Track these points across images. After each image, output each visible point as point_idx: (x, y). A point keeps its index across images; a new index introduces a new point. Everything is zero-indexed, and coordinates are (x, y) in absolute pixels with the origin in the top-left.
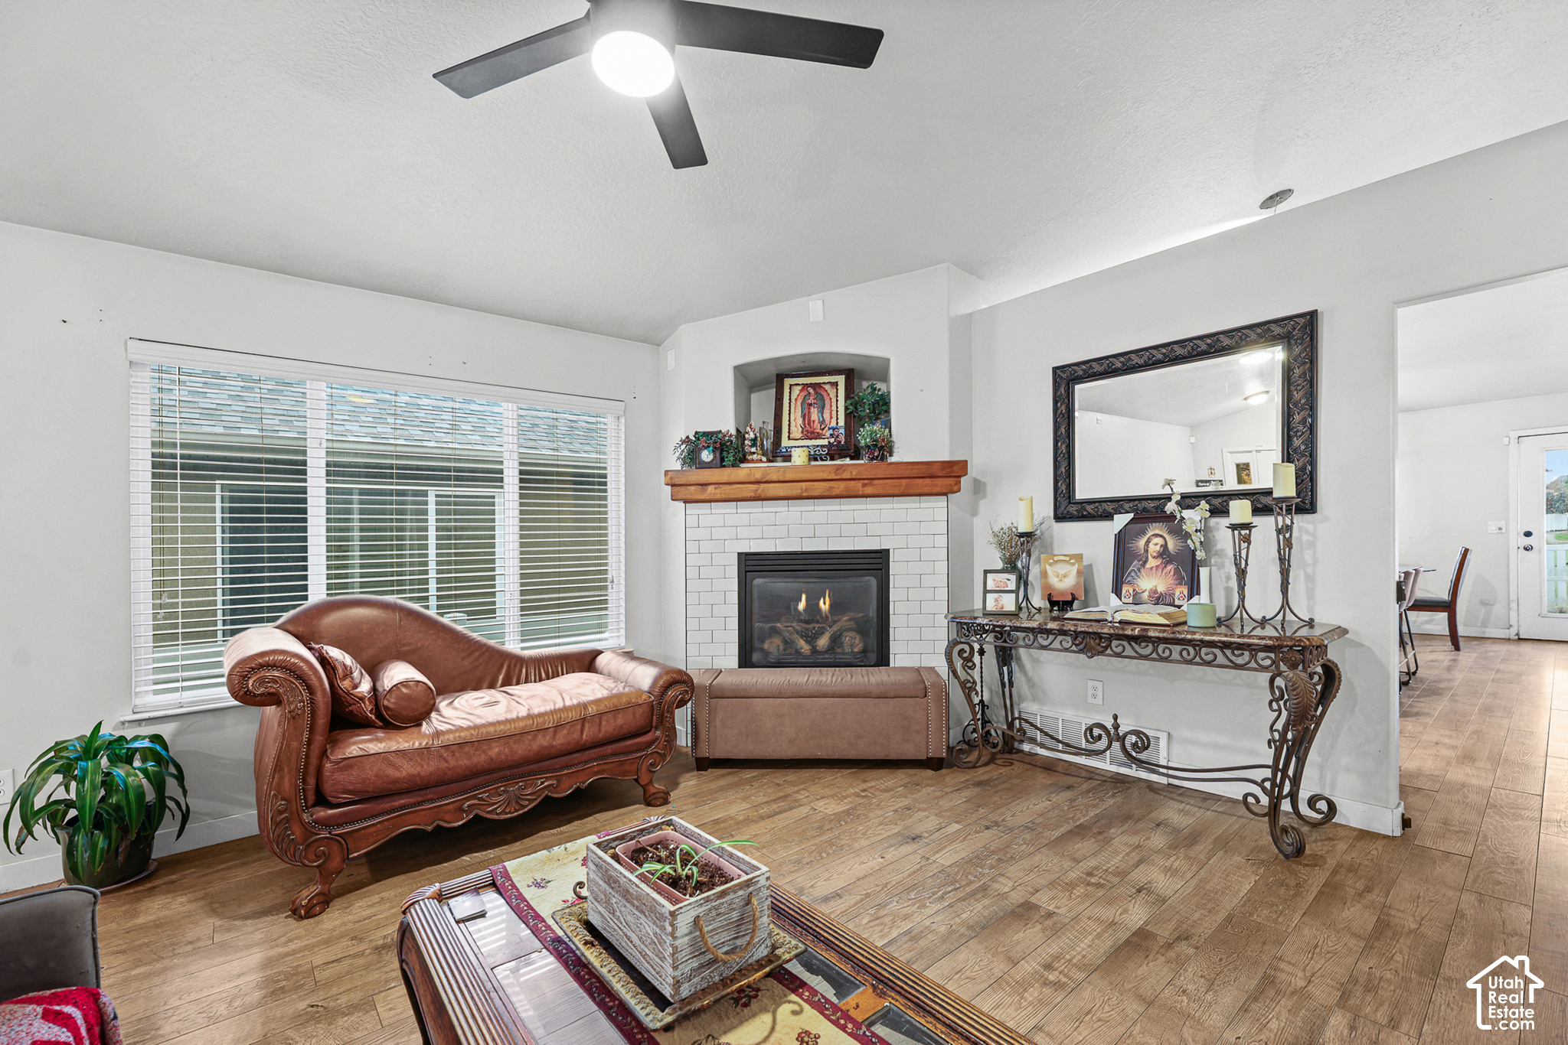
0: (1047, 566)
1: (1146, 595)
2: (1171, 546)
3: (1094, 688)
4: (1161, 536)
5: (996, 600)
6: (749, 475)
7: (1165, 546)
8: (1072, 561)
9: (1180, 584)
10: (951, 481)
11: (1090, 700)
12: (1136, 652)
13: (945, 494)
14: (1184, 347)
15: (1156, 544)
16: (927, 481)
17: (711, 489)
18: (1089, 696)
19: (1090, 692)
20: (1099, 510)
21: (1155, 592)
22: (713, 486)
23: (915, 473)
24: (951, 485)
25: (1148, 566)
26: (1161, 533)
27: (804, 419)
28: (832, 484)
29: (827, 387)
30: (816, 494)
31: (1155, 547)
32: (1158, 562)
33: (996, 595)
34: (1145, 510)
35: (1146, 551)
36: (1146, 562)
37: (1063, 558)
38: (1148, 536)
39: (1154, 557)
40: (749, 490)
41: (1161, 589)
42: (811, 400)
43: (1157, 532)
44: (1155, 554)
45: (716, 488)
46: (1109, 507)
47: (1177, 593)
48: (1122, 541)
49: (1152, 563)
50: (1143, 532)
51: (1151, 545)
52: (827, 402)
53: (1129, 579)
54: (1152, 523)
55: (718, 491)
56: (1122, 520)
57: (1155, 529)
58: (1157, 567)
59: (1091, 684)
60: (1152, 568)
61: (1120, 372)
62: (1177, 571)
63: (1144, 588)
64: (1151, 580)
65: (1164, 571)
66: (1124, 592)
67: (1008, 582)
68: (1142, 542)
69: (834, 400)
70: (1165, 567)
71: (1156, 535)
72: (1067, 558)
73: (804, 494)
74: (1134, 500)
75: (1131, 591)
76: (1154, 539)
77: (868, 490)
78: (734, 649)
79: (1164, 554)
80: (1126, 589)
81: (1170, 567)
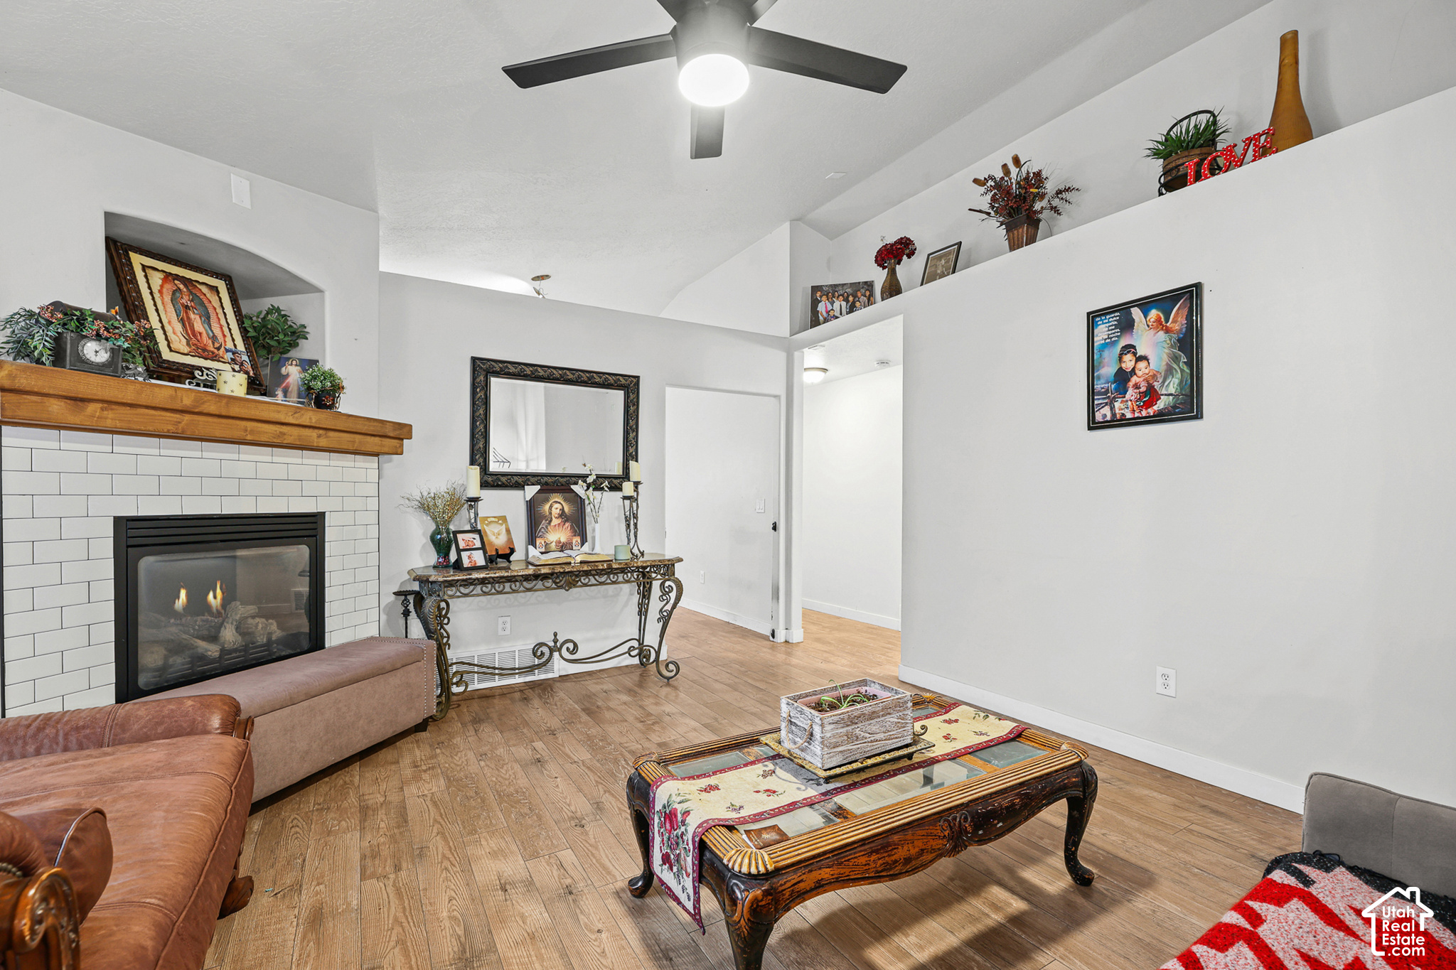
0: (485, 526)
1: (553, 546)
2: (566, 509)
3: (504, 623)
4: (559, 503)
5: (469, 557)
6: (172, 398)
7: (563, 510)
8: (500, 522)
9: (575, 536)
10: (395, 442)
11: (501, 633)
12: (598, 581)
13: (377, 455)
14: (573, 374)
15: (557, 509)
16: (377, 440)
17: (92, 408)
18: (500, 630)
19: (500, 626)
20: (514, 481)
21: (560, 542)
22: (99, 405)
23: (371, 429)
24: (396, 447)
25: (552, 524)
26: (559, 501)
27: (184, 325)
28: (284, 429)
29: (204, 289)
30: (264, 439)
31: (556, 510)
32: (559, 521)
33: (468, 553)
34: (546, 484)
35: (551, 513)
36: (551, 521)
37: (493, 519)
38: (550, 503)
39: (556, 518)
40: (167, 421)
41: (563, 540)
42: (185, 300)
43: (556, 500)
44: (556, 516)
45: (102, 409)
46: (520, 480)
47: (574, 542)
48: (532, 506)
49: (555, 522)
50: (547, 500)
51: (553, 509)
52: (211, 310)
53: (541, 534)
54: (552, 493)
55: (110, 414)
56: (531, 491)
57: (557, 497)
58: (559, 524)
59: (501, 620)
60: (555, 526)
61: (529, 378)
62: (572, 527)
63: (552, 540)
64: (557, 534)
65: (564, 527)
66: (538, 544)
67: (475, 541)
68: (547, 507)
69: (219, 311)
70: (564, 524)
71: (556, 502)
72: (496, 520)
73: (249, 437)
74: (538, 476)
75: (543, 543)
76: (556, 505)
77: (323, 442)
78: (108, 674)
79: (562, 514)
80: (538, 541)
81: (567, 524)
